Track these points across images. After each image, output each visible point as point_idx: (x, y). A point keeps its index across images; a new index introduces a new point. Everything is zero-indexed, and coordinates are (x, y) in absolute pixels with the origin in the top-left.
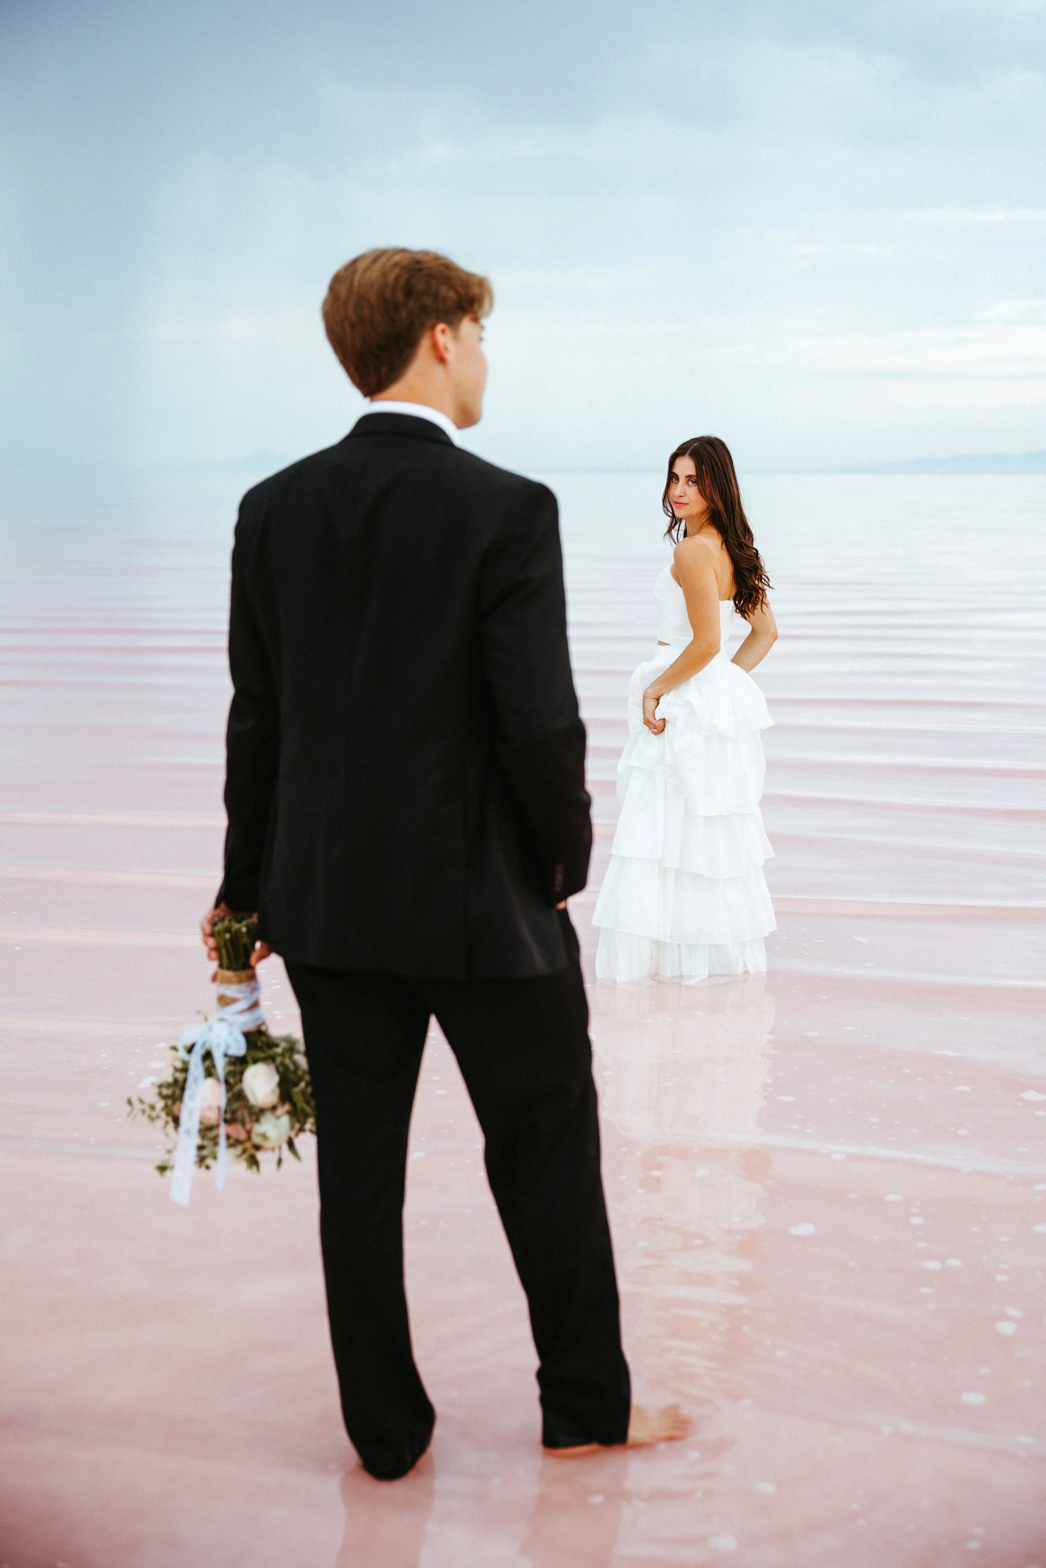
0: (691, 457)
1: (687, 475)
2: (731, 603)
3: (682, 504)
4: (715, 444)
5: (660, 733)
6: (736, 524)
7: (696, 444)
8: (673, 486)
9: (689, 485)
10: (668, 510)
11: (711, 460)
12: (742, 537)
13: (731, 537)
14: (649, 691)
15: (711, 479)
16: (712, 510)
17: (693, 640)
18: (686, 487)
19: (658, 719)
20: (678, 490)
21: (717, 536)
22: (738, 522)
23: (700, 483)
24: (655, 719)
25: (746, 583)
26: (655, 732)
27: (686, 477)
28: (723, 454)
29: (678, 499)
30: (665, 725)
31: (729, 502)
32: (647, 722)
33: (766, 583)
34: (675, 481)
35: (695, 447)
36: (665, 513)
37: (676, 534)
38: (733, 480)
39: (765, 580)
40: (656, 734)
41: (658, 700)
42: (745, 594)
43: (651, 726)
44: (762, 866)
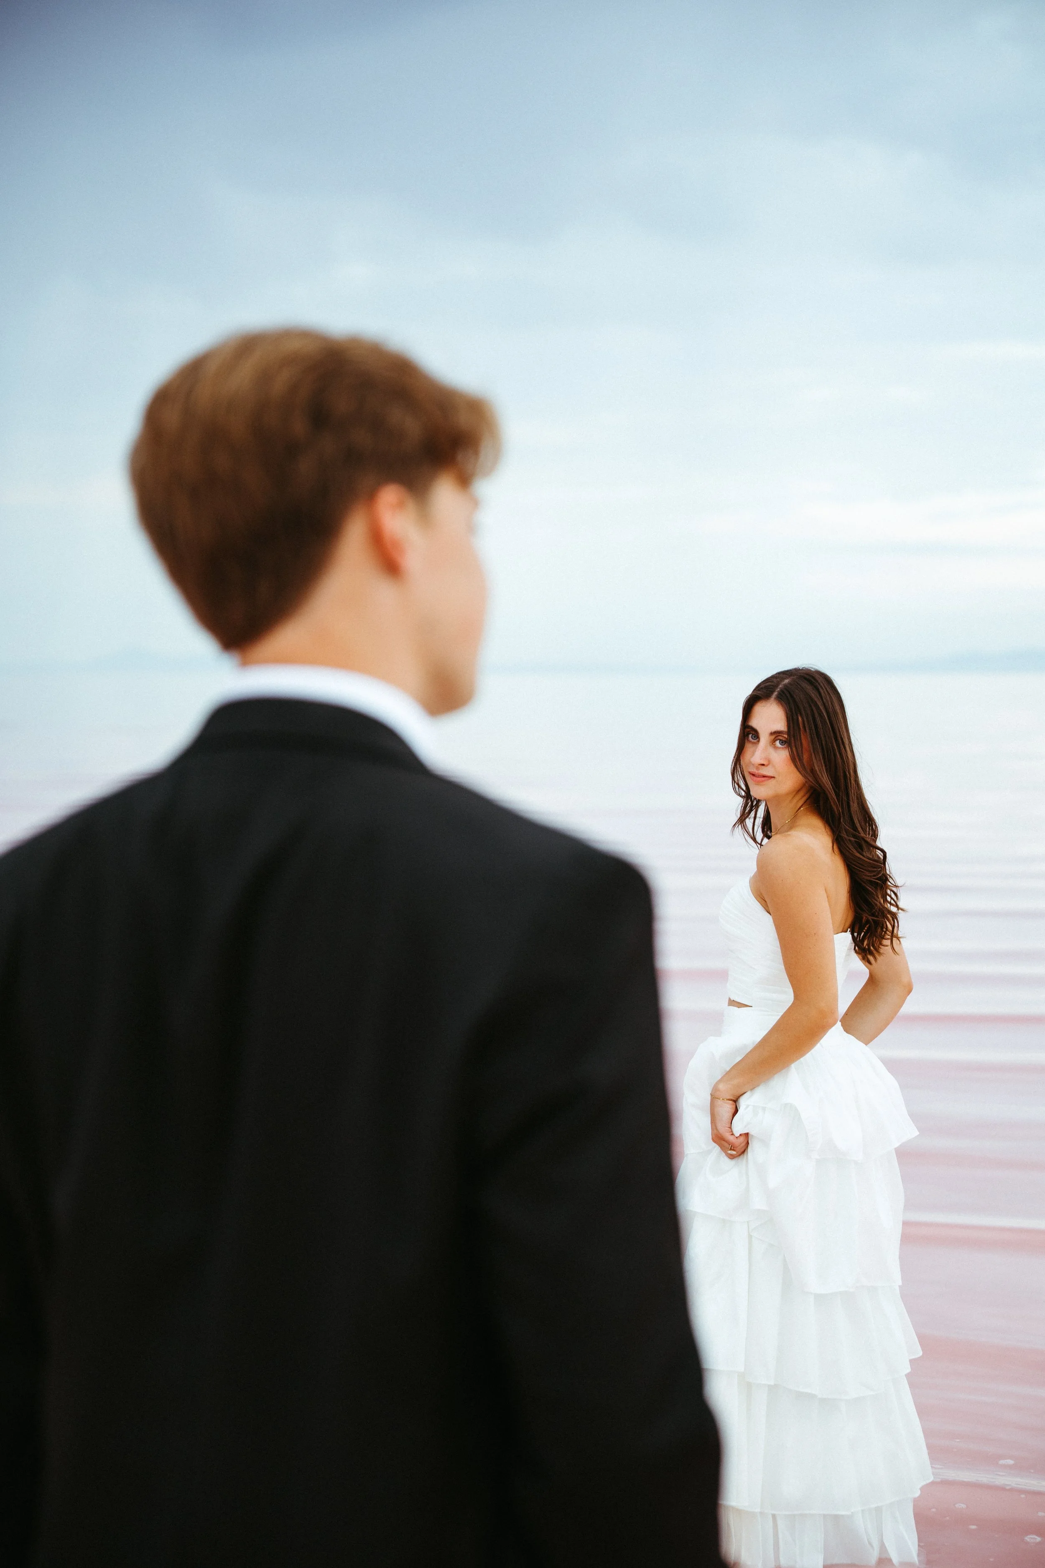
0: (779, 701)
1: (773, 731)
2: (848, 936)
3: (764, 776)
4: (817, 681)
5: (740, 1155)
6: (852, 809)
7: (786, 681)
8: (749, 748)
9: (776, 748)
10: (739, 786)
11: (810, 706)
12: (860, 829)
13: (846, 831)
14: (721, 1087)
15: (812, 738)
16: (811, 787)
17: (793, 1003)
18: (771, 750)
19: (737, 1135)
20: (757, 754)
21: (824, 830)
22: (854, 806)
23: (793, 744)
24: (733, 1134)
25: (870, 906)
26: (731, 1155)
27: (772, 734)
28: (830, 697)
29: (757, 768)
30: (748, 1143)
31: (841, 774)
32: (719, 1139)
33: (892, 902)
34: (753, 740)
35: (785, 685)
36: (736, 792)
37: (752, 825)
38: (847, 740)
39: (892, 898)
40: (732, 1157)
41: (735, 1101)
42: (868, 922)
43: (726, 1144)
44: (907, 1376)
